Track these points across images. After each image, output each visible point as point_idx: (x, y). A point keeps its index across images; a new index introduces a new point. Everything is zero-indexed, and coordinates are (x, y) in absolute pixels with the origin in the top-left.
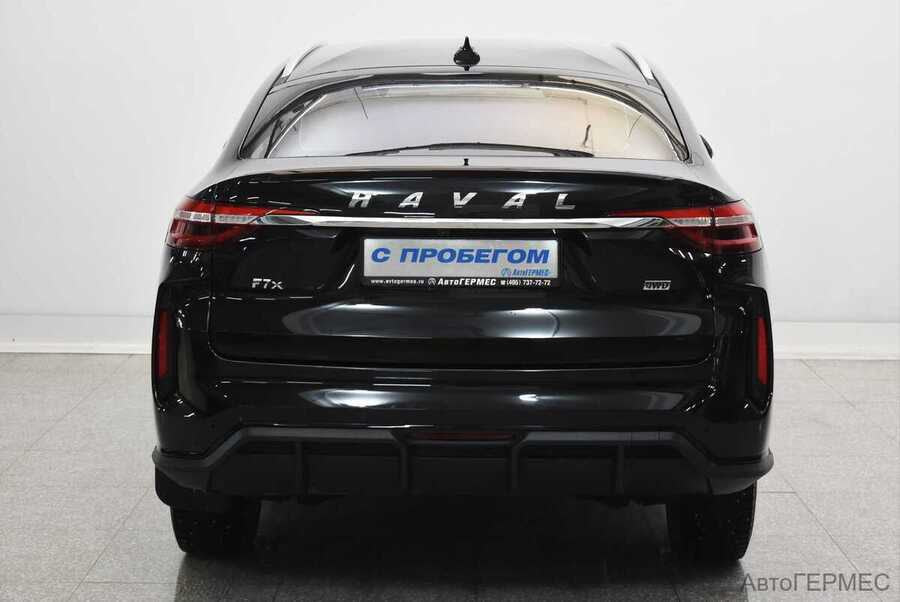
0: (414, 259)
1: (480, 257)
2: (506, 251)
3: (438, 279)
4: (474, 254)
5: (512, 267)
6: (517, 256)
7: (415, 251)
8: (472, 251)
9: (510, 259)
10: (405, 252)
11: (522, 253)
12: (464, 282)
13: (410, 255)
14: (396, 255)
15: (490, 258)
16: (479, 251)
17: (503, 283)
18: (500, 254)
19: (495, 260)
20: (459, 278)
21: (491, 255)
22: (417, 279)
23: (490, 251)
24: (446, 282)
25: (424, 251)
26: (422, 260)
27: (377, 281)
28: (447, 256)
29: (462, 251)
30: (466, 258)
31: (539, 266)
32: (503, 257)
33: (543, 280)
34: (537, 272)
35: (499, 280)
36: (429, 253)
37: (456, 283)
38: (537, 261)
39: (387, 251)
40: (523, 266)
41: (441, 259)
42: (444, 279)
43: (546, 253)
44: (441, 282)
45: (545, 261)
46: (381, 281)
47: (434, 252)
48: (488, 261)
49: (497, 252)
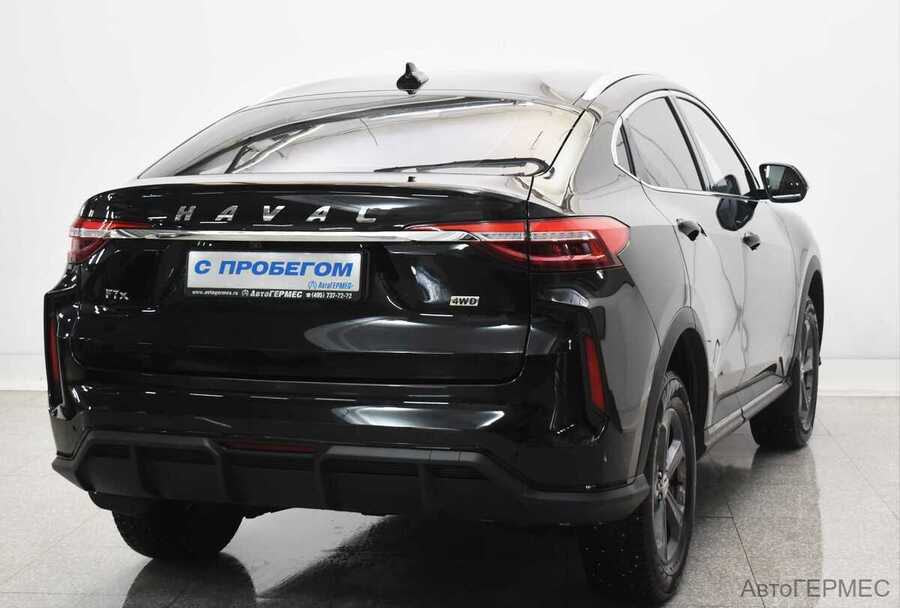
0: (231, 272)
1: (290, 269)
2: (313, 264)
3: (250, 291)
4: (284, 266)
5: (319, 279)
6: (323, 269)
7: (233, 264)
8: (283, 263)
9: (317, 272)
10: (224, 264)
11: (328, 266)
12: (273, 294)
13: (228, 267)
14: (215, 267)
15: (299, 270)
16: (289, 264)
17: (308, 295)
18: (308, 267)
19: (303, 273)
20: (269, 290)
21: (300, 268)
22: (233, 290)
23: (298, 264)
24: (258, 294)
25: (240, 263)
26: (238, 272)
27: (197, 292)
28: (260, 268)
29: (274, 264)
30: (276, 271)
31: (343, 279)
32: (310, 270)
33: (345, 292)
34: (342, 285)
35: (305, 292)
36: (244, 265)
37: (267, 295)
38: (341, 274)
39: (208, 264)
40: (328, 279)
41: (255, 272)
42: (256, 290)
43: (350, 266)
44: (253, 294)
45: (348, 274)
46: (201, 293)
47: (249, 264)
48: (296, 274)
49: (305, 265)
